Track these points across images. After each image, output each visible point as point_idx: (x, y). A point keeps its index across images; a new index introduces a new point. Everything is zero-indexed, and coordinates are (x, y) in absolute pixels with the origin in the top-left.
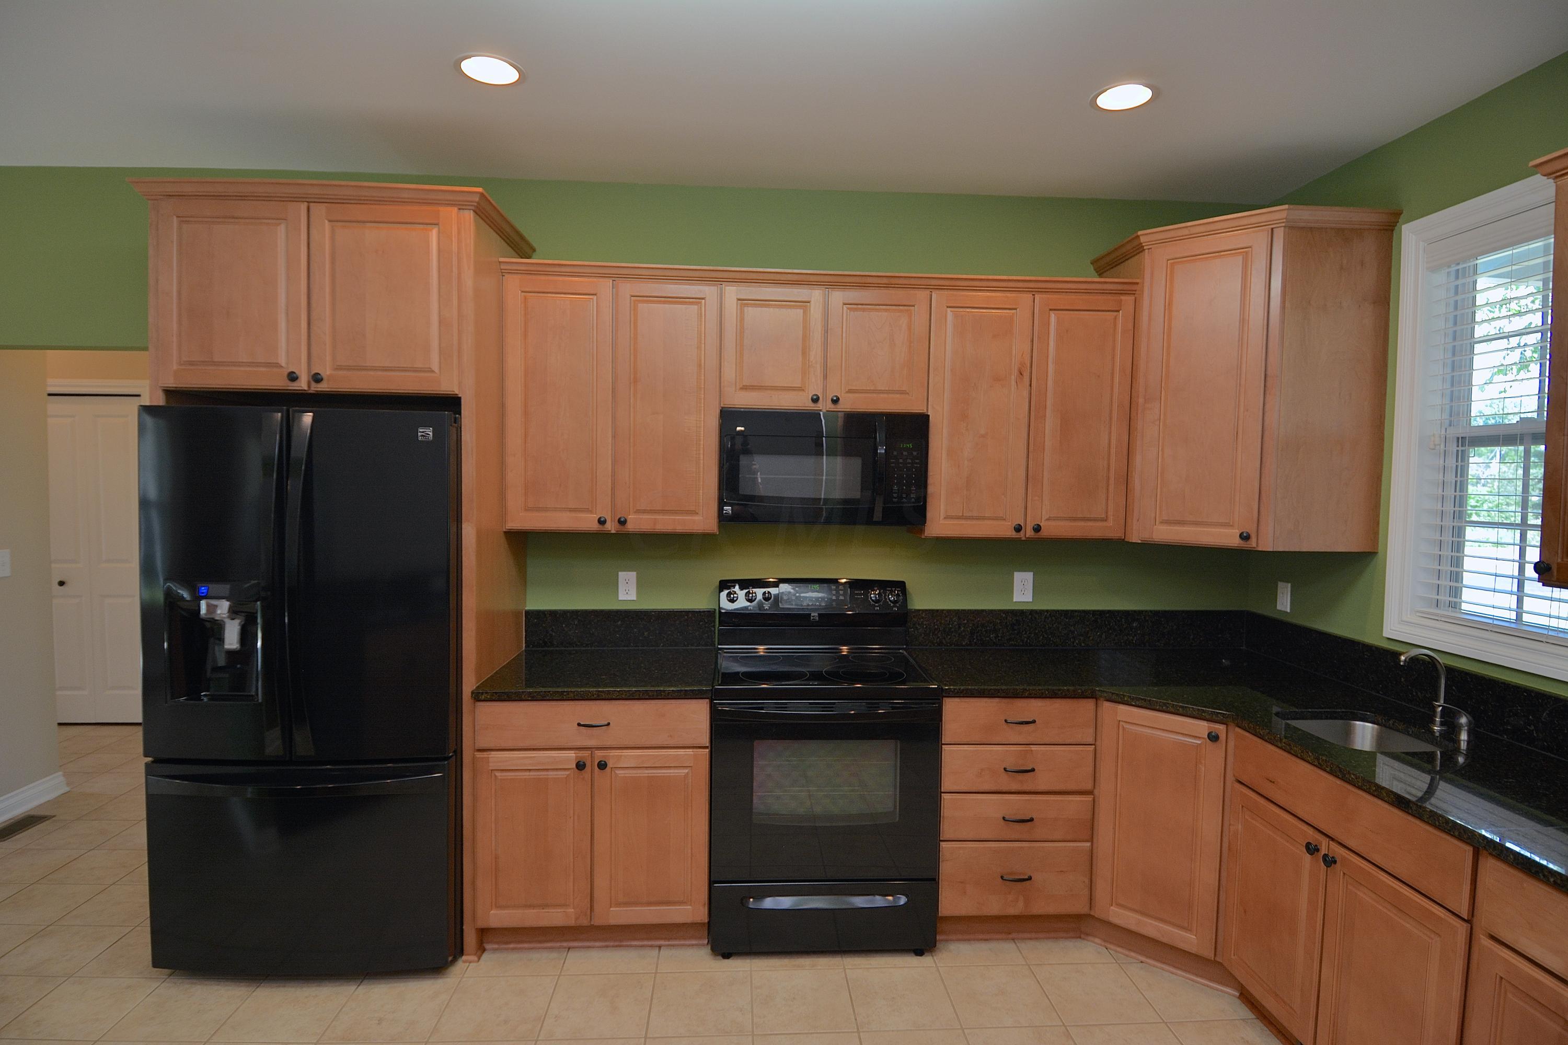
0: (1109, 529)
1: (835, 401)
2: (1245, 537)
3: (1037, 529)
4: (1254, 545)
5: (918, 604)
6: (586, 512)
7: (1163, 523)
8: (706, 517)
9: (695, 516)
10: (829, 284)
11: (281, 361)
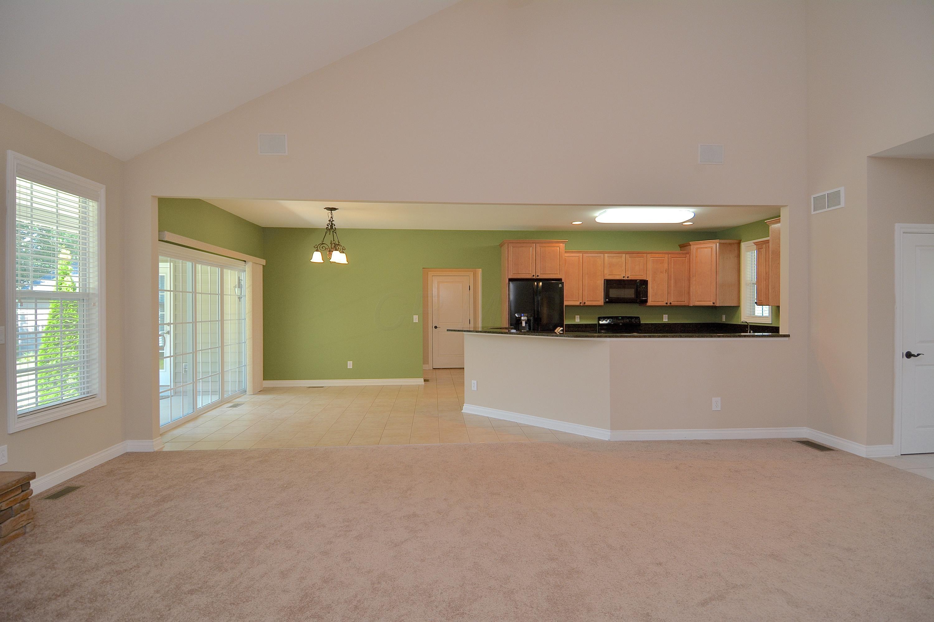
0: (686, 303)
1: (628, 277)
2: (714, 303)
3: (671, 303)
4: (715, 305)
5: (642, 322)
6: (577, 301)
7: (697, 301)
8: (601, 302)
9: (599, 302)
10: (627, 253)
11: (531, 273)
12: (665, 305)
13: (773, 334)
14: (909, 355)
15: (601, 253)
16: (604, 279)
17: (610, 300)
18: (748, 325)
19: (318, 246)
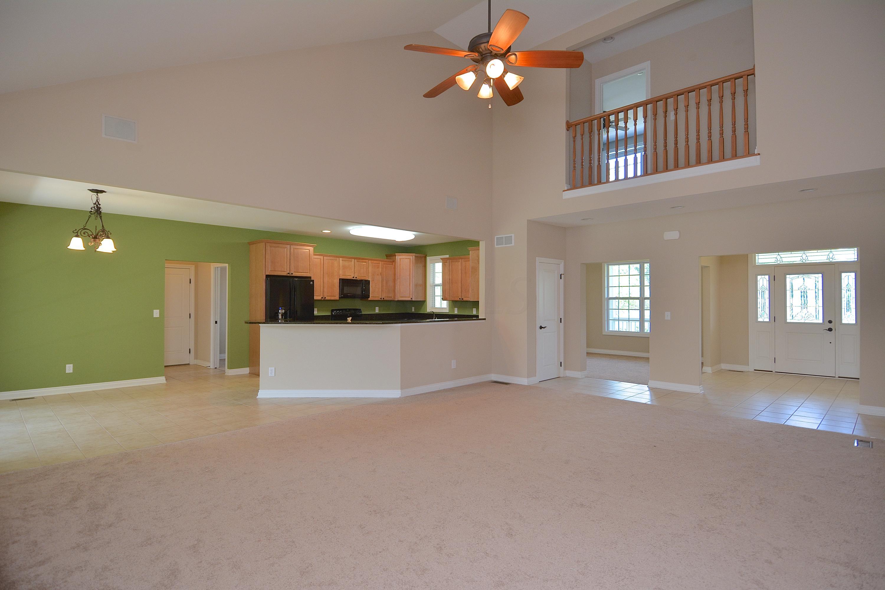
0: (392, 299)
1: (356, 278)
2: (411, 299)
3: (383, 298)
5: (363, 313)
6: (319, 296)
7: (400, 297)
8: (337, 297)
9: (335, 297)
10: (355, 258)
11: (286, 271)
12: (380, 299)
13: (450, 319)
14: (541, 328)
15: (337, 257)
16: (340, 279)
17: (343, 296)
18: (433, 314)
19: (78, 232)
